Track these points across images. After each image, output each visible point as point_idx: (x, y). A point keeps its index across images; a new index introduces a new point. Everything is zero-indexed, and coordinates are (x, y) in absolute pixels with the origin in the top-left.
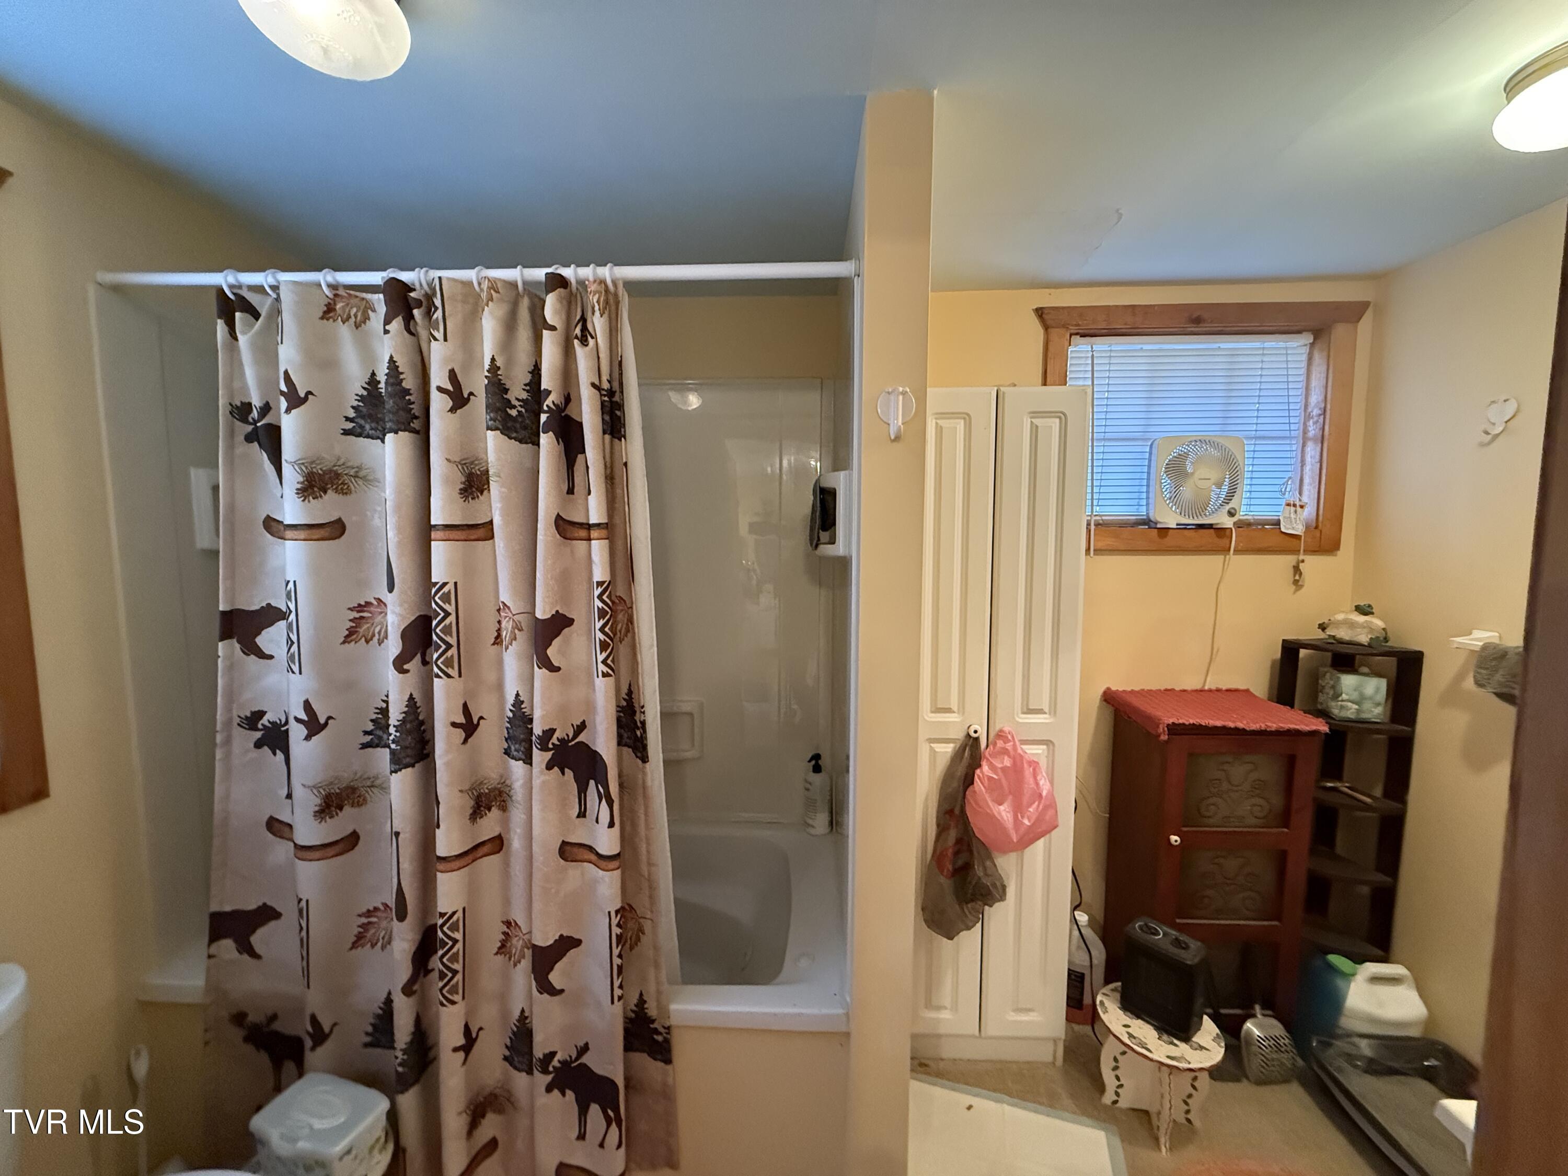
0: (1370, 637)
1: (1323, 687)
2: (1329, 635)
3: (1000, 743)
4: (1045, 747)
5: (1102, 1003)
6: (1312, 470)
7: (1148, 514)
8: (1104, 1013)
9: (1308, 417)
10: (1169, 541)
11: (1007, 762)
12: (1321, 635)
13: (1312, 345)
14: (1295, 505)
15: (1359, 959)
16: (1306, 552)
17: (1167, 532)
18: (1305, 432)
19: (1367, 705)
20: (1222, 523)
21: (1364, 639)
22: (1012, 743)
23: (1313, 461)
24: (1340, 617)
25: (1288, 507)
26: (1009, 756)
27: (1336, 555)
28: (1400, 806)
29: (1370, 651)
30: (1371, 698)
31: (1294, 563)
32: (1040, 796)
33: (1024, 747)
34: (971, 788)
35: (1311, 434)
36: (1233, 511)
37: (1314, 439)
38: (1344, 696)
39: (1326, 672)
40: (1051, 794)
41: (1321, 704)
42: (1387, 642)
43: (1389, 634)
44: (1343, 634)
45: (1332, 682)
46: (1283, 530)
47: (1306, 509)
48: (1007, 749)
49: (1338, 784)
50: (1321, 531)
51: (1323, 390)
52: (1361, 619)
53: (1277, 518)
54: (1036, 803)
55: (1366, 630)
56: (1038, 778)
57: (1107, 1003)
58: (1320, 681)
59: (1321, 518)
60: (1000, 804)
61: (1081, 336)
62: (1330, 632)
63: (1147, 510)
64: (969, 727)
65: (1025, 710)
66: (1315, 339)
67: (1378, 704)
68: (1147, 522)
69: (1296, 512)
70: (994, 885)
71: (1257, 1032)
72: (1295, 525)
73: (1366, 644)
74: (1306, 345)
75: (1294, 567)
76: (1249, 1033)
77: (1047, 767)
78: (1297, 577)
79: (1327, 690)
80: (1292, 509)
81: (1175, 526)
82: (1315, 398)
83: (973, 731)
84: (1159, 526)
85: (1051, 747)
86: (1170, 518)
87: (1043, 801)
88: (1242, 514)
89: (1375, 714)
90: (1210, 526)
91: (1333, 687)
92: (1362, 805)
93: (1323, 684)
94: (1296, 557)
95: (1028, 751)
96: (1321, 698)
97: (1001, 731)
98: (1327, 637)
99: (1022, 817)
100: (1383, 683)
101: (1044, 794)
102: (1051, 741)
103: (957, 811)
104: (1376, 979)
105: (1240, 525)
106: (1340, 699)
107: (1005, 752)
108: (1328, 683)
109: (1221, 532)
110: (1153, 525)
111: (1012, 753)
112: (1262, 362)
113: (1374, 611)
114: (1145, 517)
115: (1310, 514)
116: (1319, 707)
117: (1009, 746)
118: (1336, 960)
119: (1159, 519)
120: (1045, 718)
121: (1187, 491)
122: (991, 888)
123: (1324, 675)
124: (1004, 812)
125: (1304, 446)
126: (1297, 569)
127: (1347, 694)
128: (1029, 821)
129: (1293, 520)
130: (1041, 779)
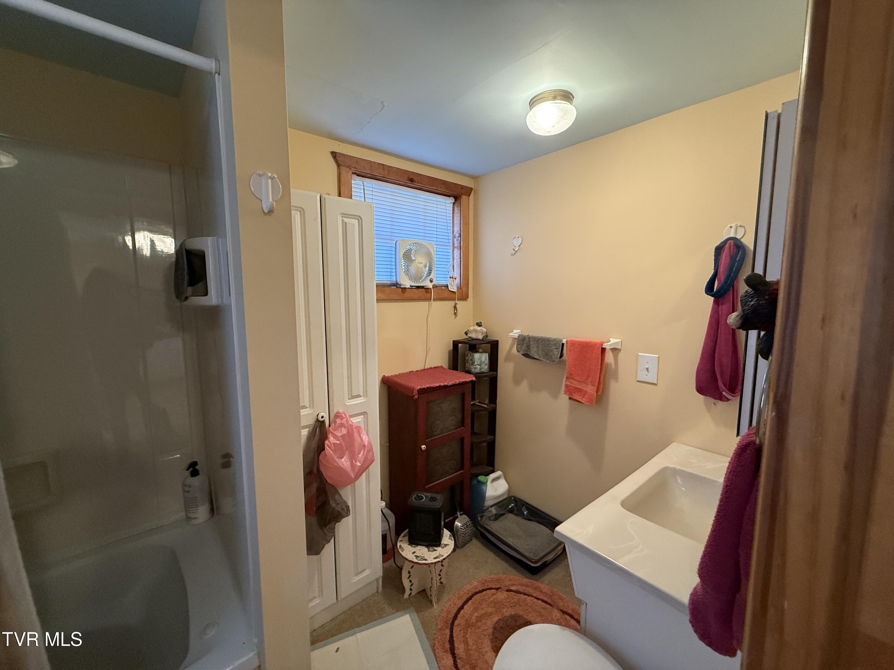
0: (483, 336)
1: (468, 360)
2: (469, 337)
3: (338, 421)
4: (362, 416)
5: (400, 546)
6: (457, 262)
7: (396, 280)
8: (403, 551)
9: (454, 237)
10: (407, 294)
11: (344, 431)
12: (466, 337)
13: (454, 203)
14: (453, 278)
15: (487, 474)
16: (458, 299)
17: (406, 290)
18: (453, 244)
19: (483, 366)
20: (428, 286)
21: (480, 337)
22: (346, 419)
23: (457, 258)
24: (472, 328)
25: (450, 279)
26: (345, 427)
27: (467, 301)
28: (494, 405)
29: (483, 342)
30: (484, 362)
31: (454, 305)
32: (364, 445)
33: (351, 419)
34: (323, 453)
35: (456, 245)
36: (431, 280)
37: (457, 248)
38: (476, 363)
39: (468, 353)
40: (370, 443)
41: (467, 368)
42: (487, 337)
43: (488, 334)
44: (473, 335)
45: (471, 358)
46: (450, 289)
47: (457, 280)
48: (343, 423)
49: (475, 402)
50: (462, 290)
51: (459, 225)
52: (479, 328)
53: (446, 284)
54: (362, 451)
55: (481, 333)
56: (362, 435)
57: (403, 545)
58: (466, 358)
59: (462, 284)
60: (342, 458)
61: (357, 176)
62: (469, 335)
63: (396, 278)
64: (318, 415)
65: (350, 397)
66: (455, 201)
67: (486, 365)
68: (396, 285)
69: (453, 281)
70: (343, 509)
71: (459, 525)
72: (453, 288)
73: (481, 339)
74: (451, 203)
75: (454, 306)
76: (457, 526)
77: (365, 427)
78: (456, 311)
79: (469, 361)
80: (452, 279)
81: (409, 287)
82: (457, 229)
83: (321, 416)
84: (402, 287)
85: (366, 415)
86: (407, 283)
87: (366, 449)
88: (435, 282)
89: (485, 369)
90: (422, 287)
91: (471, 360)
92: (484, 409)
93: (468, 359)
94: (454, 302)
95: (353, 421)
96: (467, 366)
97: (338, 413)
98: (468, 337)
99: (356, 462)
100: (487, 354)
101: (366, 444)
102: (365, 412)
103: (315, 471)
104: (494, 480)
105: (435, 287)
106: (474, 364)
107: (342, 425)
108: (469, 358)
109: (427, 290)
110: (399, 286)
111: (346, 425)
112: (437, 208)
113: (482, 324)
114: (395, 282)
115: (458, 282)
116: (467, 369)
117: (344, 421)
118: (481, 478)
119: (402, 283)
120: (362, 400)
121: (413, 269)
122: (341, 511)
123: (468, 355)
124: (344, 462)
125: (453, 251)
126: (455, 307)
127: (477, 362)
128: (360, 463)
129: (453, 285)
130: (363, 436)
